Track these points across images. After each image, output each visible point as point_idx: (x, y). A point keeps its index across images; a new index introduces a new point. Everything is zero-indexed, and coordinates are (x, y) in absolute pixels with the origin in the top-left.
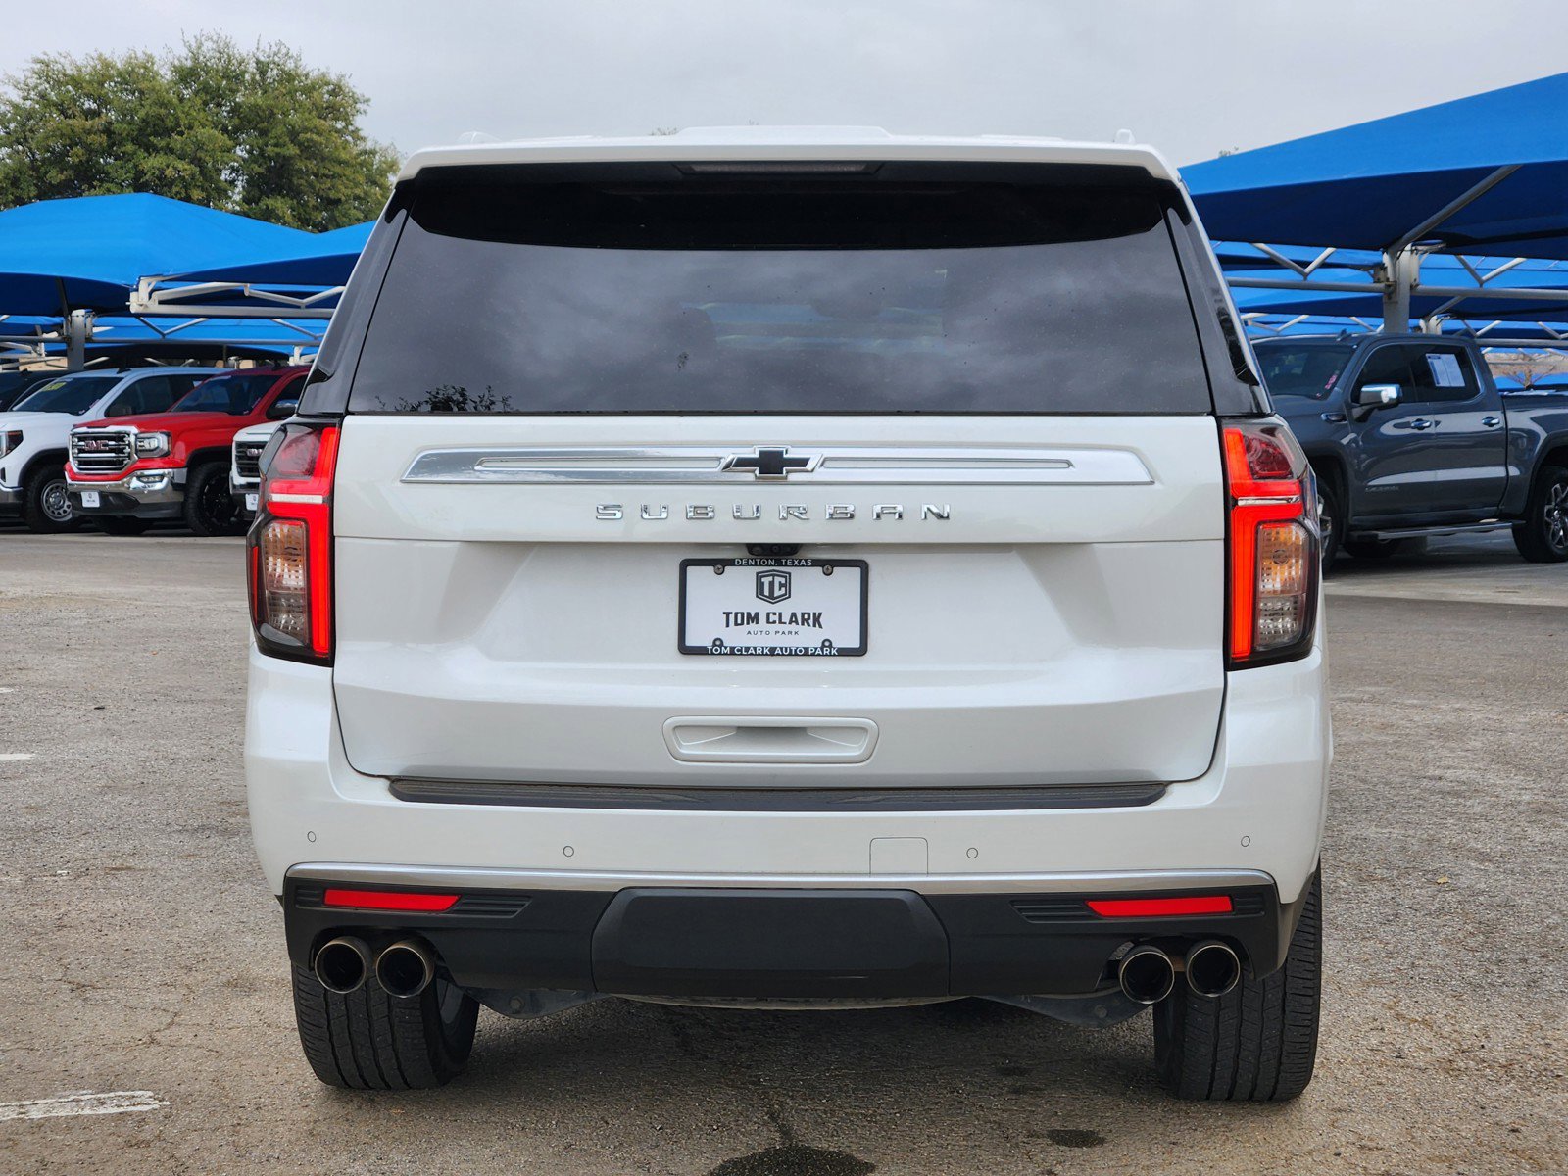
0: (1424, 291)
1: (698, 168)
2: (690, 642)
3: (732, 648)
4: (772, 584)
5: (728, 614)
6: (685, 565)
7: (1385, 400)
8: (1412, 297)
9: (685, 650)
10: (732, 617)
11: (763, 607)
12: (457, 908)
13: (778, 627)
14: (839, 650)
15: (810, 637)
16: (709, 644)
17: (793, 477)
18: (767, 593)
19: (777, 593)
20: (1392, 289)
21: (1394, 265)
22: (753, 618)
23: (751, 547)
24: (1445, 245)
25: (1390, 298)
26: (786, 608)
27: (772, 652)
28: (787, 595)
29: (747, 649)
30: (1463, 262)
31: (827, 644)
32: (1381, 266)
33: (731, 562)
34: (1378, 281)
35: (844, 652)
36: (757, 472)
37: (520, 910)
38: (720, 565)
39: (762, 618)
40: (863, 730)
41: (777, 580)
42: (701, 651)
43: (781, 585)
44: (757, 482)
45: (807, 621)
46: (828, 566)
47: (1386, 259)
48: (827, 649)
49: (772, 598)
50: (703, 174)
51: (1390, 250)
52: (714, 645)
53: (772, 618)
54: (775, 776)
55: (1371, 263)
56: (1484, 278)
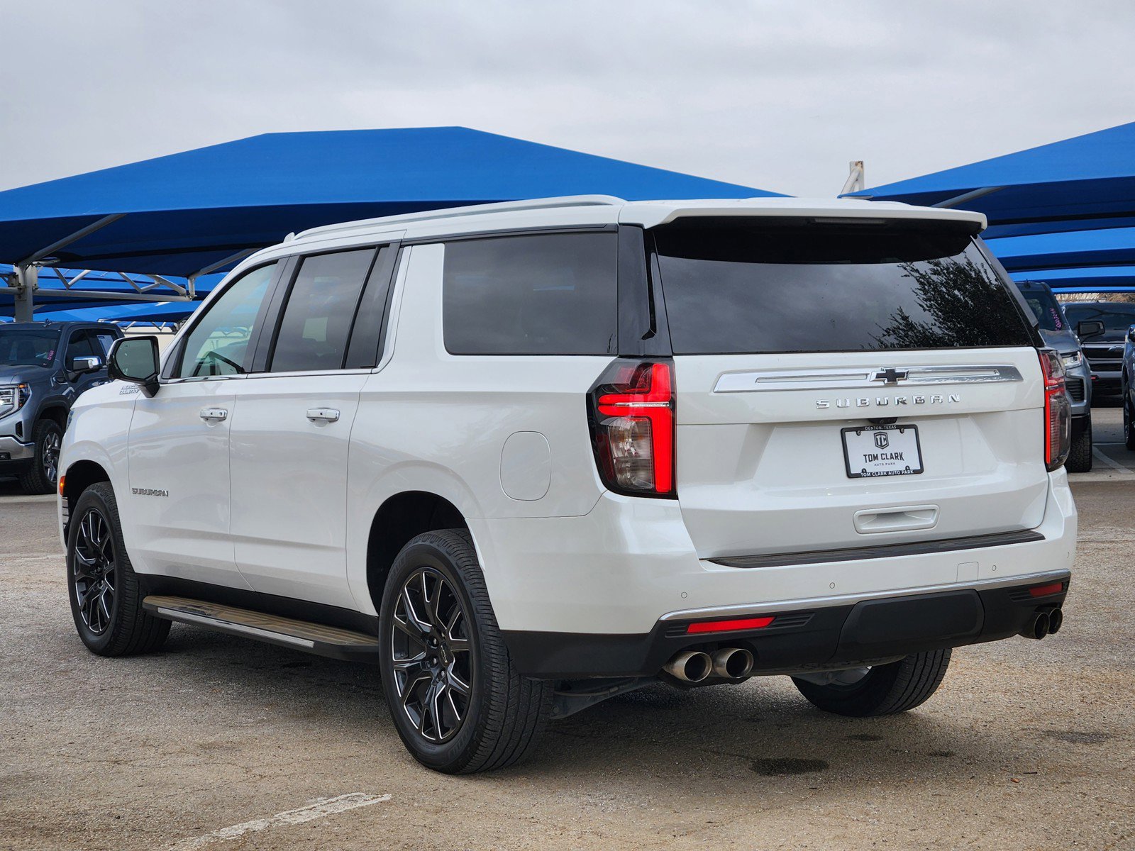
0: (40, 292)
1: (817, 221)
2: (853, 471)
3: (871, 473)
4: (880, 438)
5: (865, 456)
6: (843, 432)
7: (91, 366)
8: (34, 297)
9: (850, 475)
10: (867, 457)
11: (878, 451)
12: (774, 624)
13: (886, 461)
14: (914, 471)
15: (899, 466)
16: (860, 471)
17: (900, 383)
18: (879, 444)
19: (883, 444)
20: (22, 290)
21: (24, 274)
22: (876, 457)
23: (871, 420)
24: (59, 260)
25: (20, 297)
26: (888, 451)
27: (888, 474)
28: (887, 445)
29: (877, 473)
30: (58, 273)
31: (907, 468)
32: (14, 275)
33: (863, 429)
34: (13, 286)
35: (916, 472)
36: (886, 382)
37: (807, 621)
38: (858, 430)
39: (879, 457)
40: (934, 510)
41: (883, 437)
42: (858, 476)
43: (885, 440)
44: (886, 386)
45: (897, 457)
46: (901, 428)
47: (16, 270)
48: (908, 471)
49: (882, 447)
50: (819, 224)
51: (20, 264)
52: (863, 472)
53: (884, 457)
54: (898, 538)
55: (8, 273)
56: (69, 283)
